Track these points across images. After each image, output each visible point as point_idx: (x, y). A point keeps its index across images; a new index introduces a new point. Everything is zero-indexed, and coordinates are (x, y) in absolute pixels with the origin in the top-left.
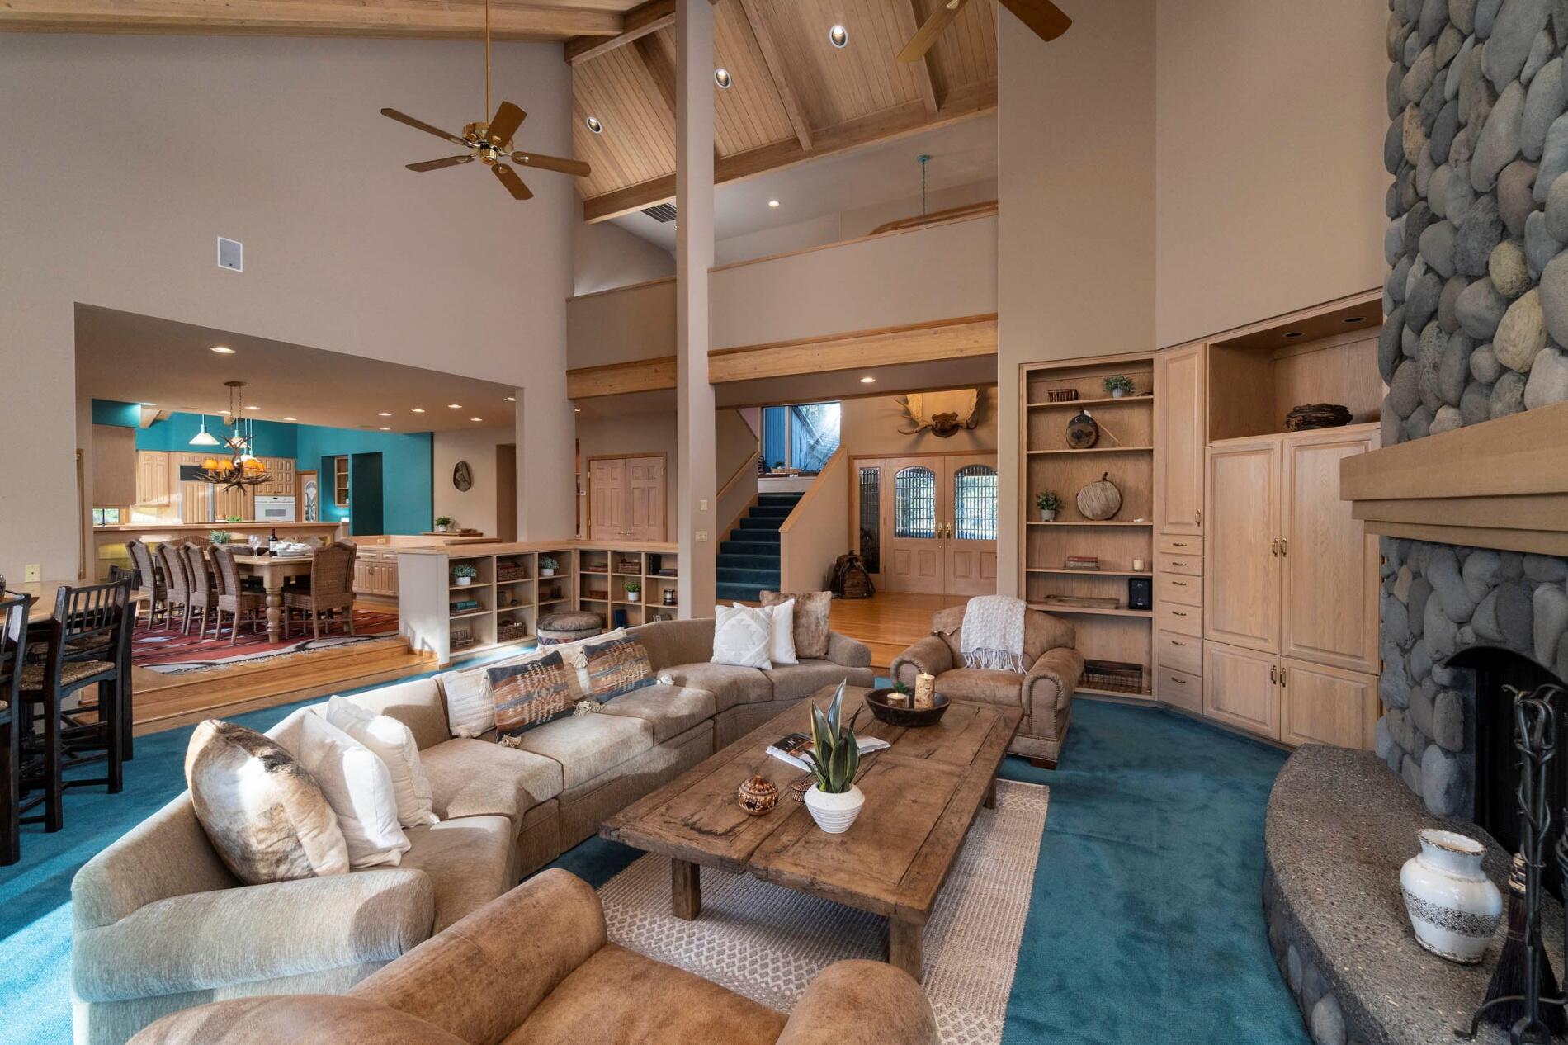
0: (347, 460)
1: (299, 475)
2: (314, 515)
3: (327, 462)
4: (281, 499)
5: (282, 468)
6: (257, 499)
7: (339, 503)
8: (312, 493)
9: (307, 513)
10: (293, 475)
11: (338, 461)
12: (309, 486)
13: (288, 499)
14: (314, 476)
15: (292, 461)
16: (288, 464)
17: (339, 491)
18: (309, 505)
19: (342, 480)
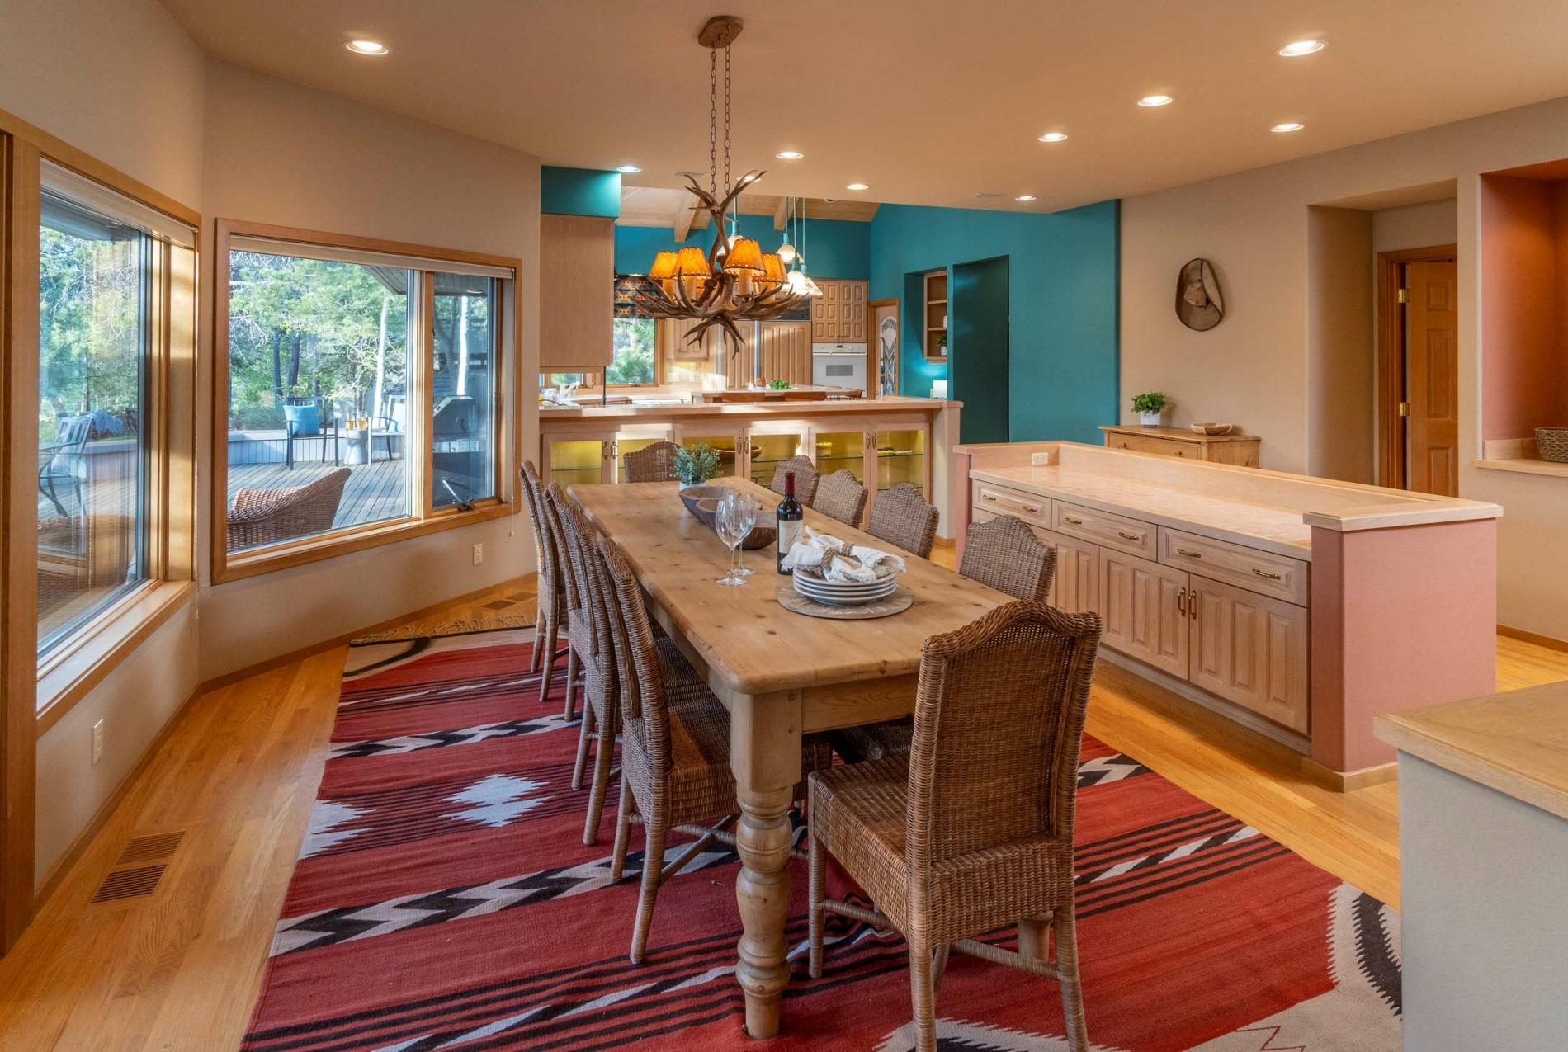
0: (944, 278)
1: (872, 307)
2: (892, 375)
3: (914, 281)
4: (848, 347)
5: (849, 298)
6: (817, 348)
7: (929, 355)
8: (889, 336)
9: (883, 371)
10: (864, 307)
11: (929, 280)
12: (885, 326)
13: (856, 346)
14: (894, 308)
15: (863, 285)
16: (857, 289)
17: (930, 333)
18: (885, 357)
19: (937, 312)
